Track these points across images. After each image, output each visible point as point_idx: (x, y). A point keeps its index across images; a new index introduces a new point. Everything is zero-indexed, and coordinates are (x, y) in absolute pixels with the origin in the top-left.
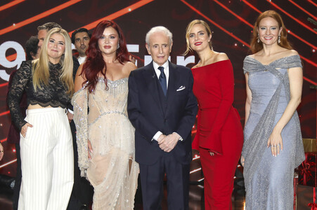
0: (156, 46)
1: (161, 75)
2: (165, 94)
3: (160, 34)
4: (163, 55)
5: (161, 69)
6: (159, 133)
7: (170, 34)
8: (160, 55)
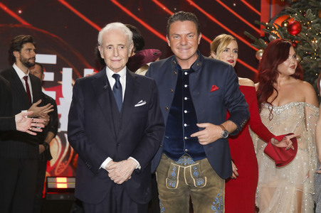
0: (110, 47)
1: (116, 85)
2: (120, 109)
3: (116, 32)
4: (118, 58)
5: (116, 77)
6: (109, 160)
7: (130, 33)
8: (114, 58)
